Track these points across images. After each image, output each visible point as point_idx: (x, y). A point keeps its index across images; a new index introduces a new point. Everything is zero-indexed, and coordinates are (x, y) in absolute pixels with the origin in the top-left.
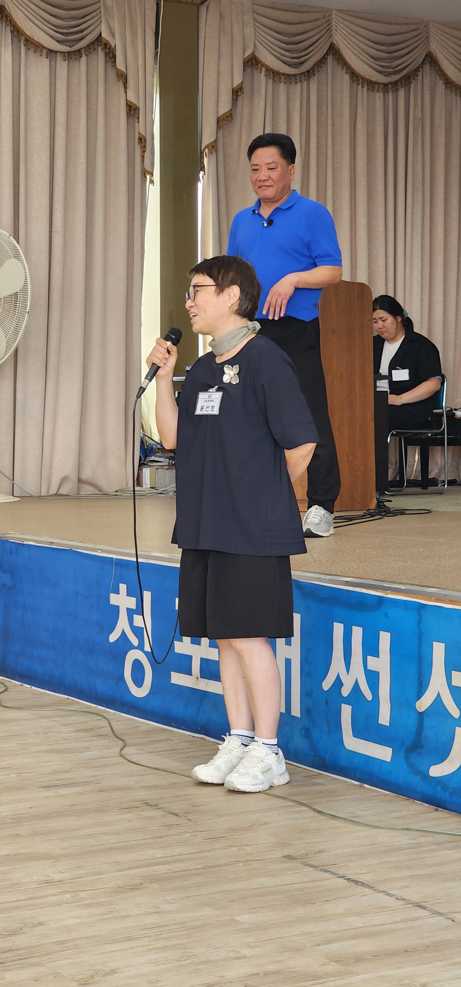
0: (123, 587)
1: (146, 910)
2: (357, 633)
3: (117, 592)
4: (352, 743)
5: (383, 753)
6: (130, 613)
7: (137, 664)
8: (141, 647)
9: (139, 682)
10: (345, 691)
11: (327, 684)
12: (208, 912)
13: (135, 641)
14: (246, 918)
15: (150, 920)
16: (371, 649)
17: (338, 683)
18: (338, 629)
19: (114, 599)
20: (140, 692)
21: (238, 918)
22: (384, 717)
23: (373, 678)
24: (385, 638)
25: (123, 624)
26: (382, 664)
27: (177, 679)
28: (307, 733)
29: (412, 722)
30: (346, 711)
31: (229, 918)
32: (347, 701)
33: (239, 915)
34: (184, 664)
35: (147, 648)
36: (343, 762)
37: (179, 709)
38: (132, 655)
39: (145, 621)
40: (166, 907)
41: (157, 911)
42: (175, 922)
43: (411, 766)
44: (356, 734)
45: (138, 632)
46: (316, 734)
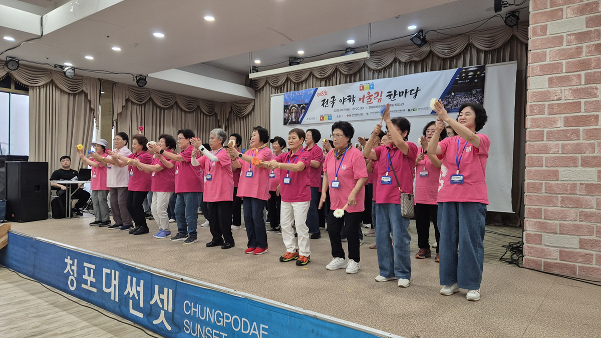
0: (69, 257)
2: (134, 279)
3: (67, 259)
4: (132, 311)
5: (140, 315)
6: (71, 265)
7: (72, 280)
8: (73, 275)
9: (72, 286)
10: (131, 296)
11: (126, 293)
16: (138, 284)
17: (129, 293)
18: (129, 277)
20: (72, 289)
22: (141, 305)
23: (138, 293)
24: (142, 282)
25: (68, 268)
26: (141, 289)
27: (83, 286)
28: (120, 307)
29: (149, 307)
30: (131, 301)
32: (131, 299)
34: (85, 282)
35: (75, 276)
36: (129, 317)
37: (83, 295)
38: (71, 277)
39: (75, 268)
43: (148, 320)
44: (133, 309)
45: (73, 271)
46: (122, 307)
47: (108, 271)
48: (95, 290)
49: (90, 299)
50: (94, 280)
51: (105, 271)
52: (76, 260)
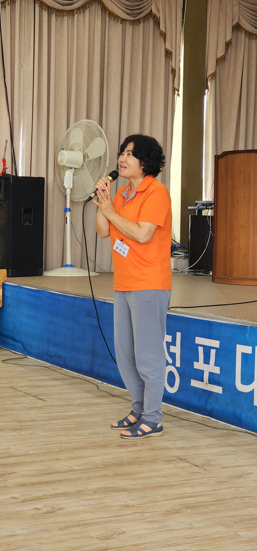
1: (185, 526)
6: (168, 344)
7: (171, 374)
8: (174, 364)
9: (172, 385)
12: (221, 529)
13: (170, 361)
14: (243, 534)
15: (188, 533)
20: (172, 390)
21: (239, 534)
27: (195, 383)
31: (235, 533)
33: (240, 532)
34: (199, 375)
35: (178, 364)
37: (195, 401)
38: (169, 369)
39: (176, 349)
40: (196, 525)
41: (191, 527)
42: (203, 535)
45: (173, 356)
47: (248, 350)
48: (218, 390)
49: (209, 407)
50: (217, 370)
51: (241, 349)
52: (179, 335)
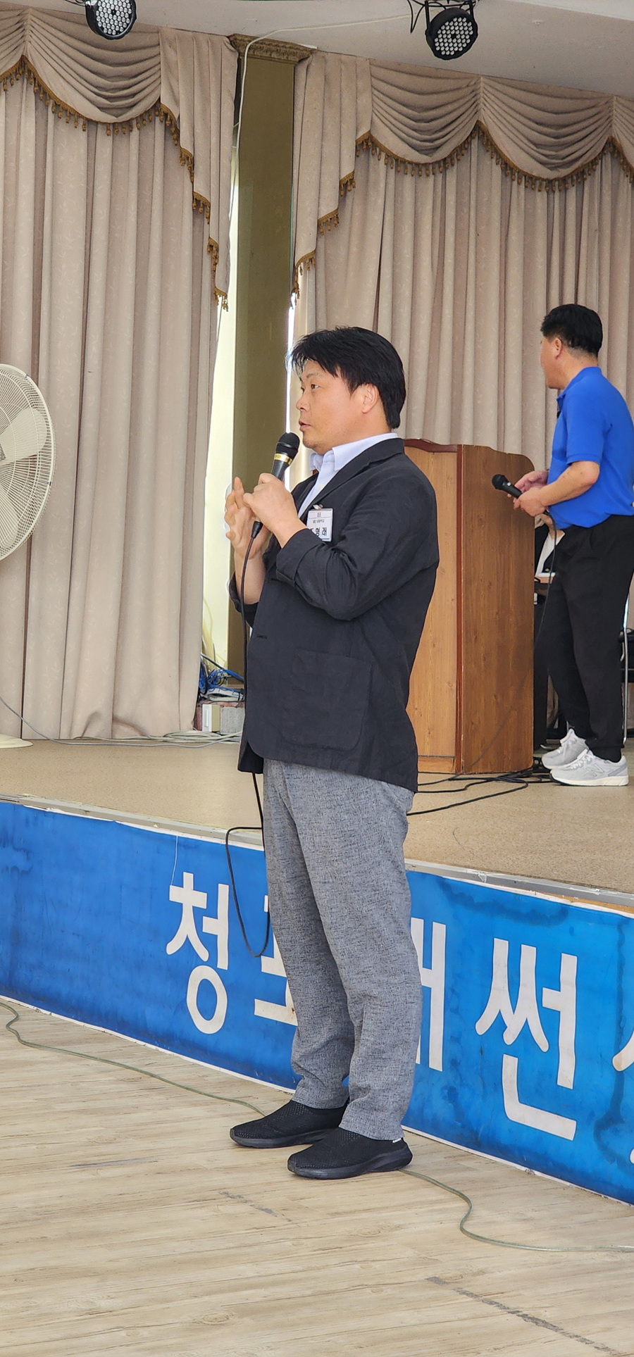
0: (188, 878)
2: (529, 955)
3: (180, 884)
4: (518, 1112)
5: (563, 1127)
6: (198, 914)
7: (206, 987)
8: (212, 962)
9: (208, 1013)
10: (510, 1037)
11: (482, 1026)
13: (203, 954)
16: (548, 977)
17: (500, 1025)
18: (501, 949)
19: (175, 894)
20: (208, 1027)
22: (566, 1076)
23: (550, 1019)
24: (569, 965)
25: (187, 929)
26: (564, 1000)
27: (264, 1009)
28: (452, 1094)
29: (606, 1085)
30: (510, 1065)
32: (512, 1050)
34: (273, 988)
35: (223, 963)
36: (504, 1138)
37: (264, 1053)
38: (201, 973)
39: (219, 926)
43: (604, 1148)
44: (526, 1097)
45: (210, 941)
46: (464, 1095)
52: (224, 891)
